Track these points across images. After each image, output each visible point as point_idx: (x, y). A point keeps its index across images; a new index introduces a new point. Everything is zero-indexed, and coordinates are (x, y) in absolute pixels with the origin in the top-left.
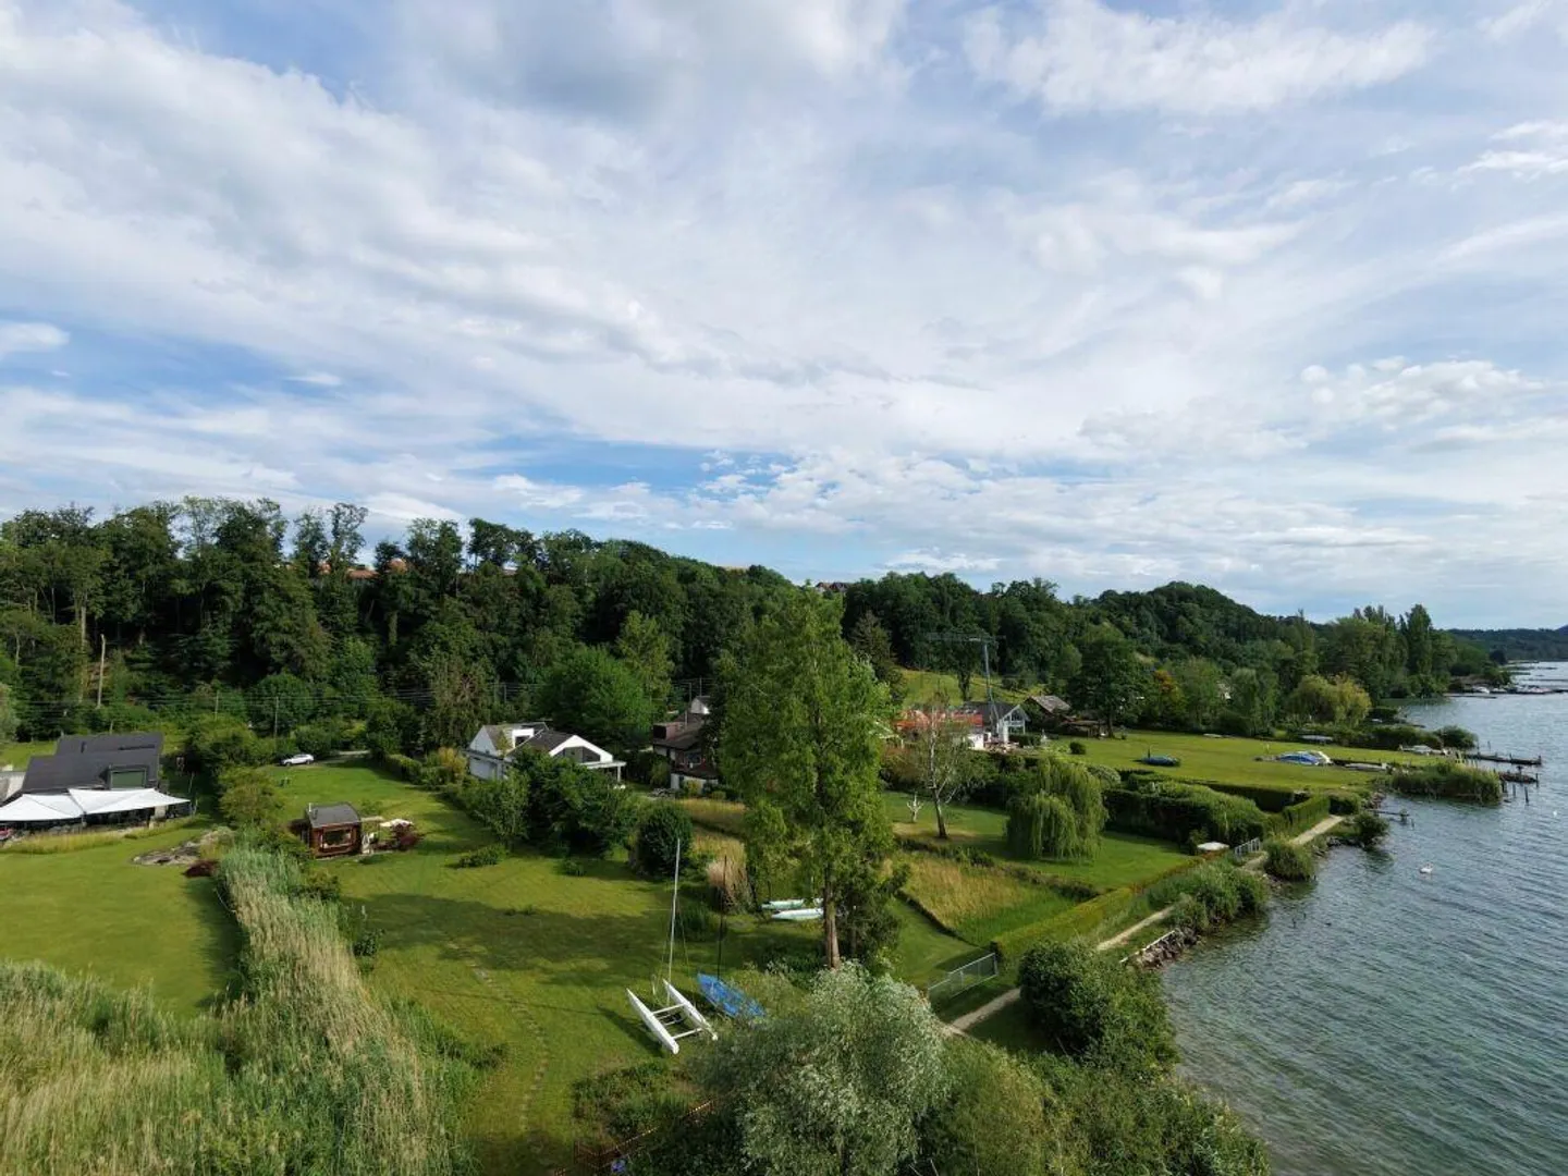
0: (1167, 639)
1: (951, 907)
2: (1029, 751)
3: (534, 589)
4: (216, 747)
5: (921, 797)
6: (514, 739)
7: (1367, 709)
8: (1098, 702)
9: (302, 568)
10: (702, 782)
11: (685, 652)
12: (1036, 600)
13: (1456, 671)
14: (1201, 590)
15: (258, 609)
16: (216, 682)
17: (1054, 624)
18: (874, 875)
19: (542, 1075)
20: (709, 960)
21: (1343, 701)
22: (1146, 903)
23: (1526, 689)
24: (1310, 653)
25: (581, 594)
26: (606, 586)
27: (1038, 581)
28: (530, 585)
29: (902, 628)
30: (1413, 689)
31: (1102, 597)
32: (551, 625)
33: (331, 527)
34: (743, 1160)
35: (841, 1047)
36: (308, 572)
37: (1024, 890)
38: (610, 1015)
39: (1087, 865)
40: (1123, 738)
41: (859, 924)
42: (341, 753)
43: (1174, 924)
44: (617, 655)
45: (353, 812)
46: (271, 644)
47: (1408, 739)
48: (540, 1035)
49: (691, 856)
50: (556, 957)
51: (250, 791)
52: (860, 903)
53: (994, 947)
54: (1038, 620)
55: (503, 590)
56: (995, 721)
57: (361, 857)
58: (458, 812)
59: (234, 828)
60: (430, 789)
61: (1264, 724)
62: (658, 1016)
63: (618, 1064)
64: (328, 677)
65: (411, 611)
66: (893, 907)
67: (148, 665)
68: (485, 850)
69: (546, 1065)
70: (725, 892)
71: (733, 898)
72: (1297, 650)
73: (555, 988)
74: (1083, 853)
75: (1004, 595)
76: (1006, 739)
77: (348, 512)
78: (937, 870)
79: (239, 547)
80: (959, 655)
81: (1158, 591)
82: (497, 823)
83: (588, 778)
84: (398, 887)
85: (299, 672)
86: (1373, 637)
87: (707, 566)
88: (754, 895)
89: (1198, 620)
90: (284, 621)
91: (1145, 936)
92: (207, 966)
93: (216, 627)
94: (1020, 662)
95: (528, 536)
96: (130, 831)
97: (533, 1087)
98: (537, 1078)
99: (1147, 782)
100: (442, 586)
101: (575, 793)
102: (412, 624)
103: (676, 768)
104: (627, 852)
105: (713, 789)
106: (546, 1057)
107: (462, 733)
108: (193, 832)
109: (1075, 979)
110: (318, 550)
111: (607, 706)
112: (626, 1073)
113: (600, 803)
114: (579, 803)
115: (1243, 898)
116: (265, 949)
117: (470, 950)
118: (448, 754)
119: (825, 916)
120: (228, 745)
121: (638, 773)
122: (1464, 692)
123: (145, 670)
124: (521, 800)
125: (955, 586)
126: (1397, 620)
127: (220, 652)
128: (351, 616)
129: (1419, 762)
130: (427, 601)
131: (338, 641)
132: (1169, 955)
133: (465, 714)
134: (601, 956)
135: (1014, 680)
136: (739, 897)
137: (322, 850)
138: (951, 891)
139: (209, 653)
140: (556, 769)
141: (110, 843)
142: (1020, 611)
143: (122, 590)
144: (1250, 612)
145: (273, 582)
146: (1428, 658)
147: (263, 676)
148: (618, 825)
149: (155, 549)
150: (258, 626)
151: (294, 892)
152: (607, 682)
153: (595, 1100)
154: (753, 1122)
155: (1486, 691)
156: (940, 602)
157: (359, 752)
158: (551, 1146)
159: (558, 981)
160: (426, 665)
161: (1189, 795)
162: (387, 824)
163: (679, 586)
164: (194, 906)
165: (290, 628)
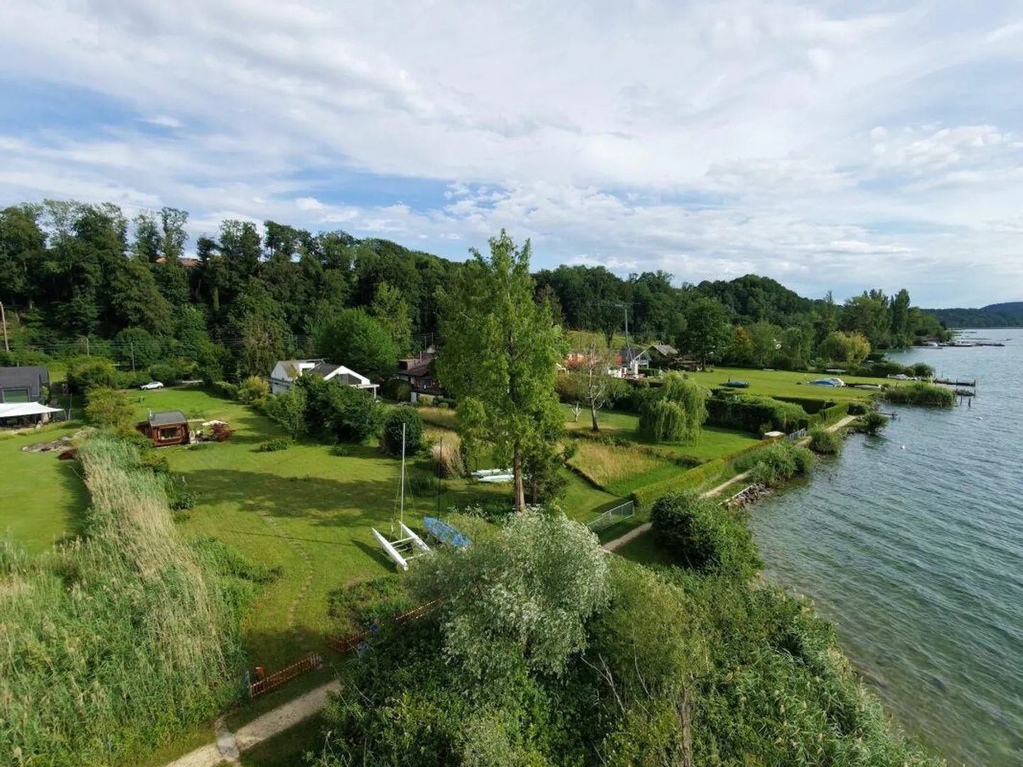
0: (740, 312)
1: (602, 473)
2: (651, 379)
3: (314, 273)
4: (84, 375)
5: (581, 406)
6: (301, 370)
7: (868, 353)
8: (697, 349)
9: (142, 255)
10: (433, 397)
11: (422, 316)
12: (658, 285)
13: (919, 333)
14: (765, 280)
15: (113, 283)
16: (90, 336)
17: (669, 301)
18: (551, 449)
19: (307, 586)
20: (432, 509)
21: (853, 348)
22: (732, 467)
23: (961, 344)
24: (832, 319)
25: (348, 277)
26: (365, 271)
27: (660, 272)
28: (312, 271)
29: (569, 303)
30: (892, 345)
31: (700, 286)
32: (328, 297)
33: (163, 225)
34: (444, 657)
35: (525, 569)
36: (148, 257)
37: (651, 461)
38: (362, 546)
39: (692, 446)
40: (712, 371)
41: (539, 484)
42: (183, 382)
43: (752, 481)
44: (371, 313)
45: (182, 416)
46: (128, 309)
47: (894, 370)
48: (308, 560)
49: (422, 442)
50: (325, 508)
51: (109, 403)
52: (540, 469)
53: (633, 497)
54: (659, 299)
55: (292, 272)
56: (630, 360)
57: (189, 446)
58: (262, 417)
59: (98, 427)
60: (244, 404)
61: (803, 363)
62: (394, 546)
63: (364, 578)
64: (173, 333)
65: (228, 287)
66: (562, 472)
67: (37, 324)
68: (277, 440)
69: (311, 580)
70: (445, 464)
71: (451, 468)
72: (824, 317)
73: (322, 528)
74: (690, 439)
75: (637, 282)
76: (636, 372)
77: (173, 214)
78: (592, 450)
79: (93, 238)
80: (607, 318)
81: (737, 280)
82: (285, 422)
83: (349, 393)
84: (215, 465)
85: (151, 329)
86: (873, 310)
87: (436, 258)
88: (466, 466)
89: (761, 300)
90: (135, 292)
91: (733, 490)
92: (67, 517)
93: (85, 297)
94: (645, 325)
95: (308, 235)
96: (23, 430)
97: (300, 595)
98: (304, 589)
99: (731, 395)
100: (248, 269)
101: (339, 401)
102: (228, 296)
103: (414, 388)
104: (378, 440)
105: (440, 401)
106: (311, 574)
107: (266, 367)
108: (67, 431)
109: (693, 516)
110: (155, 243)
111: (365, 348)
112: (369, 584)
113: (357, 408)
114: (342, 408)
115: (797, 465)
116: (103, 505)
117: (262, 504)
118: (255, 381)
119: (515, 478)
120: (93, 374)
121: (388, 392)
122: (922, 345)
123: (38, 328)
124: (301, 407)
125: (604, 274)
126: (889, 299)
127: (90, 315)
128: (185, 291)
129: (902, 384)
130: (238, 280)
131: (176, 308)
132: (749, 501)
133: (267, 354)
134: (356, 507)
135: (641, 337)
136: (455, 468)
137: (160, 441)
138: (602, 463)
139: (82, 315)
140: (326, 386)
141: (6, 438)
142: (646, 292)
143: (8, 269)
144: (795, 295)
145: (123, 264)
146: (904, 324)
147: (121, 329)
148: (371, 423)
149: (27, 238)
150: (116, 296)
151: (131, 468)
152: (365, 331)
153: (345, 603)
154: (453, 629)
155: (936, 345)
156: (594, 285)
157: (196, 381)
158: (310, 636)
159: (325, 524)
160: (243, 324)
161: (759, 402)
162: (206, 424)
163: (416, 271)
164: (62, 478)
165: (140, 298)
